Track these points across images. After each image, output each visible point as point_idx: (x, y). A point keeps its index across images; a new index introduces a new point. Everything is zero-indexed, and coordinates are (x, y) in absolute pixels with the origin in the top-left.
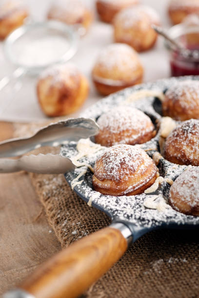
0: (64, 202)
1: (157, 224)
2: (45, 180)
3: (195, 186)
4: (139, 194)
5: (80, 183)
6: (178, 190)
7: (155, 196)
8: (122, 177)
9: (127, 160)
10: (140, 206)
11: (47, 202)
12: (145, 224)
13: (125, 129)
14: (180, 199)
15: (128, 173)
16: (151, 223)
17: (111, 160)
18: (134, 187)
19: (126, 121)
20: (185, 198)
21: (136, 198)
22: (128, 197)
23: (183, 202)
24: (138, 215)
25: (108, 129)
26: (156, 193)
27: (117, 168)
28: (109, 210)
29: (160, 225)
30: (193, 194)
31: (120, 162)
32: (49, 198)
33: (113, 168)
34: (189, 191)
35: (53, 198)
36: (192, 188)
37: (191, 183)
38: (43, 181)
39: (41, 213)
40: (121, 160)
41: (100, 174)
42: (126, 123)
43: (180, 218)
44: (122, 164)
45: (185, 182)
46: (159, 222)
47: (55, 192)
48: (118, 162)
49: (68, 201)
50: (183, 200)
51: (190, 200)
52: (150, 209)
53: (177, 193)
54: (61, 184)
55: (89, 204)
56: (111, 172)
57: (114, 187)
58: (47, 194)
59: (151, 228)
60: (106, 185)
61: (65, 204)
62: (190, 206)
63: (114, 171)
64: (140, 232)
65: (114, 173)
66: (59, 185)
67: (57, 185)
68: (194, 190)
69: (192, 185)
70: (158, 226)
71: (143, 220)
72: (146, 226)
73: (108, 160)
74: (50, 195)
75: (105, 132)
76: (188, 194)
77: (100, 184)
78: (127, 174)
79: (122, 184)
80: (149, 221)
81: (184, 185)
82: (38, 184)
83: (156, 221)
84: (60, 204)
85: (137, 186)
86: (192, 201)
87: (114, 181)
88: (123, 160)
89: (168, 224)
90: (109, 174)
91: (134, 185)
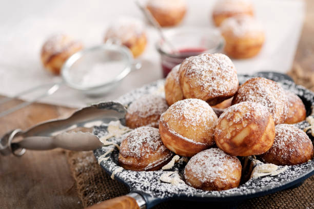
0: (94, 177)
1: (169, 195)
2: (78, 158)
3: (206, 164)
4: (157, 170)
5: (106, 159)
6: (191, 168)
7: (171, 172)
8: (143, 155)
9: (148, 140)
10: (157, 180)
11: (78, 177)
12: (159, 195)
13: (152, 114)
14: (192, 175)
15: (149, 151)
16: (164, 194)
17: (135, 139)
18: (154, 165)
19: (153, 107)
20: (197, 175)
21: (154, 174)
22: (147, 172)
23: (195, 178)
24: (153, 187)
25: (137, 114)
26: (172, 170)
27: (139, 146)
28: (128, 182)
29: (172, 196)
30: (204, 171)
31: (142, 141)
32: (80, 173)
33: (135, 147)
34: (200, 168)
35: (85, 174)
36: (204, 166)
37: (203, 162)
38: (77, 160)
39: (73, 187)
40: (143, 140)
41: (125, 151)
42: (153, 109)
43: (191, 191)
44: (144, 143)
45: (198, 160)
46: (171, 194)
47: (86, 168)
48: (140, 141)
49: (97, 177)
50: (195, 176)
51: (201, 176)
52: (165, 182)
53: (191, 170)
54: (92, 162)
55: (112, 177)
56: (134, 150)
57: (136, 163)
58: (79, 170)
59: (163, 199)
60: (129, 162)
61: (94, 179)
62: (201, 182)
63: (137, 149)
64: (154, 202)
65: (137, 151)
66: (91, 163)
67: (89, 162)
68: (205, 167)
69: (204, 163)
70: (170, 197)
71: (158, 191)
72: (160, 196)
73: (132, 140)
74: (81, 171)
75: (134, 116)
76: (199, 171)
77: (124, 161)
78: (148, 153)
79: (143, 161)
80: (162, 193)
81: (197, 164)
82: (73, 162)
83: (169, 193)
84: (89, 179)
85: (156, 163)
86: (203, 177)
87: (136, 158)
88: (145, 140)
89: (179, 195)
90: (132, 151)
91: (154, 163)
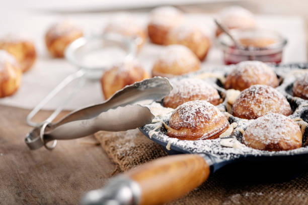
0: (139, 159)
1: (235, 156)
2: (117, 145)
3: (268, 127)
4: (215, 138)
6: (252, 132)
7: (230, 139)
8: (198, 124)
9: (202, 109)
10: (217, 146)
11: (122, 161)
12: (224, 157)
13: (195, 94)
14: (254, 140)
15: (203, 120)
16: (229, 156)
17: (187, 110)
18: (209, 135)
19: (195, 88)
20: (259, 138)
21: (212, 141)
22: (205, 141)
23: (257, 141)
24: (216, 151)
25: (178, 95)
26: (231, 137)
27: (193, 116)
28: (188, 149)
29: (238, 157)
30: (266, 134)
31: (195, 111)
32: (123, 157)
33: (189, 117)
34: (262, 131)
35: (128, 157)
36: (266, 128)
37: (264, 125)
38: (116, 146)
39: (117, 170)
40: (196, 110)
41: (177, 123)
42: (195, 90)
43: (256, 152)
44: (197, 113)
45: (259, 124)
46: (237, 155)
47: (128, 152)
48: (194, 111)
49: (143, 158)
50: (257, 139)
51: (263, 139)
52: (227, 147)
53: (252, 135)
54: (134, 146)
55: (168, 147)
56: (187, 120)
57: (190, 134)
58: (121, 154)
59: (229, 161)
60: (182, 133)
61: (139, 161)
62: (264, 144)
63: (190, 119)
64: (220, 164)
65: (190, 121)
66: (132, 147)
67: (130, 147)
68: (267, 130)
69: (266, 126)
70: (236, 159)
71: (222, 154)
72: (225, 158)
73: (184, 111)
74: (124, 155)
75: (175, 98)
76: (261, 134)
77: (176, 133)
78: (202, 122)
79: (198, 130)
80: (227, 155)
81: (257, 127)
82: (112, 148)
83: (234, 154)
84: (135, 160)
85: (212, 133)
86: (266, 139)
87: (190, 128)
88: (198, 110)
89: (246, 156)
90: (185, 121)
91: (209, 132)
